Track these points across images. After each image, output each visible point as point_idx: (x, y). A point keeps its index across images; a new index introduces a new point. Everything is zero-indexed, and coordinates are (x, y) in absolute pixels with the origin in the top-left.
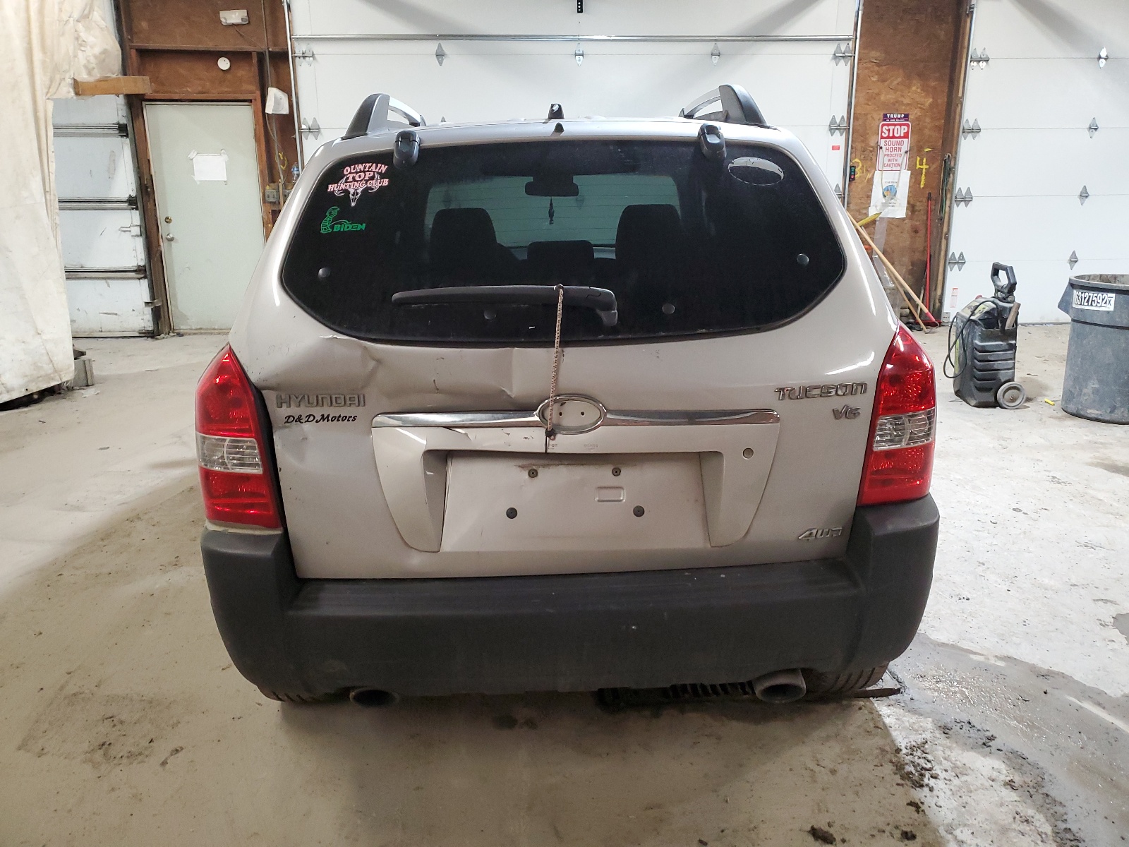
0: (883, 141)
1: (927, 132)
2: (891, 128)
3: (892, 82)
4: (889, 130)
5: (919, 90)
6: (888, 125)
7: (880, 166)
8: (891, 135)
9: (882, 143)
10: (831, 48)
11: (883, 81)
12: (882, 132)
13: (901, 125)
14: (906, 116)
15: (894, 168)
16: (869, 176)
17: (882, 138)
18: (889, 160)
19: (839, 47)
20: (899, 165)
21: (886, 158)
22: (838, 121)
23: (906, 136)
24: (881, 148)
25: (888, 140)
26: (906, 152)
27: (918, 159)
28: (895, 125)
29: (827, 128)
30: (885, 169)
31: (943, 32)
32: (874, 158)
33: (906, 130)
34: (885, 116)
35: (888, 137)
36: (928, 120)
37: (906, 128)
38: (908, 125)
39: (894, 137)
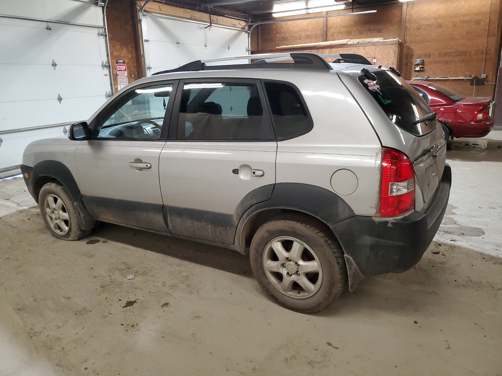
0: (118, 72)
1: (132, 68)
2: (120, 66)
3: (116, 47)
4: (119, 67)
5: (126, 51)
6: (119, 65)
7: (119, 82)
8: (120, 70)
9: (118, 73)
10: (96, 31)
11: (114, 46)
12: (117, 68)
13: (123, 65)
14: (124, 62)
15: (124, 83)
16: (116, 87)
17: (118, 71)
18: (122, 80)
19: (99, 31)
20: (125, 82)
21: (121, 79)
22: (105, 63)
23: (125, 70)
24: (118, 75)
25: (120, 72)
26: (127, 77)
27: (131, 79)
28: (120, 65)
29: (101, 66)
30: (121, 84)
31: (129, 28)
32: (116, 79)
33: (125, 68)
34: (117, 61)
35: (119, 71)
36: (131, 64)
37: (124, 66)
38: (125, 66)
39: (121, 71)
